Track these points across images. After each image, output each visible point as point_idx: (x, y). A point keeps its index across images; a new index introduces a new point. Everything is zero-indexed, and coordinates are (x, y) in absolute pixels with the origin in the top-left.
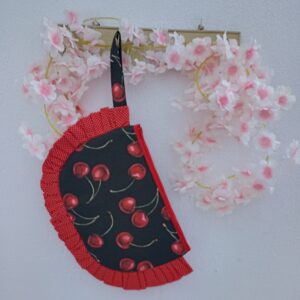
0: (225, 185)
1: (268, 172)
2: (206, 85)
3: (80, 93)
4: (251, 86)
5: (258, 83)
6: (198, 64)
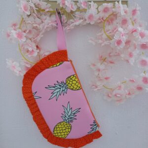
0: (120, 87)
1: (145, 80)
2: (109, 30)
3: (38, 38)
4: (135, 31)
5: (139, 29)
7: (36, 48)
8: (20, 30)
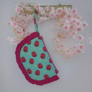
1: (81, 47)
2: (61, 21)
4: (75, 21)
5: (77, 20)
6: (59, 15)
7: (23, 31)
8: (15, 22)
